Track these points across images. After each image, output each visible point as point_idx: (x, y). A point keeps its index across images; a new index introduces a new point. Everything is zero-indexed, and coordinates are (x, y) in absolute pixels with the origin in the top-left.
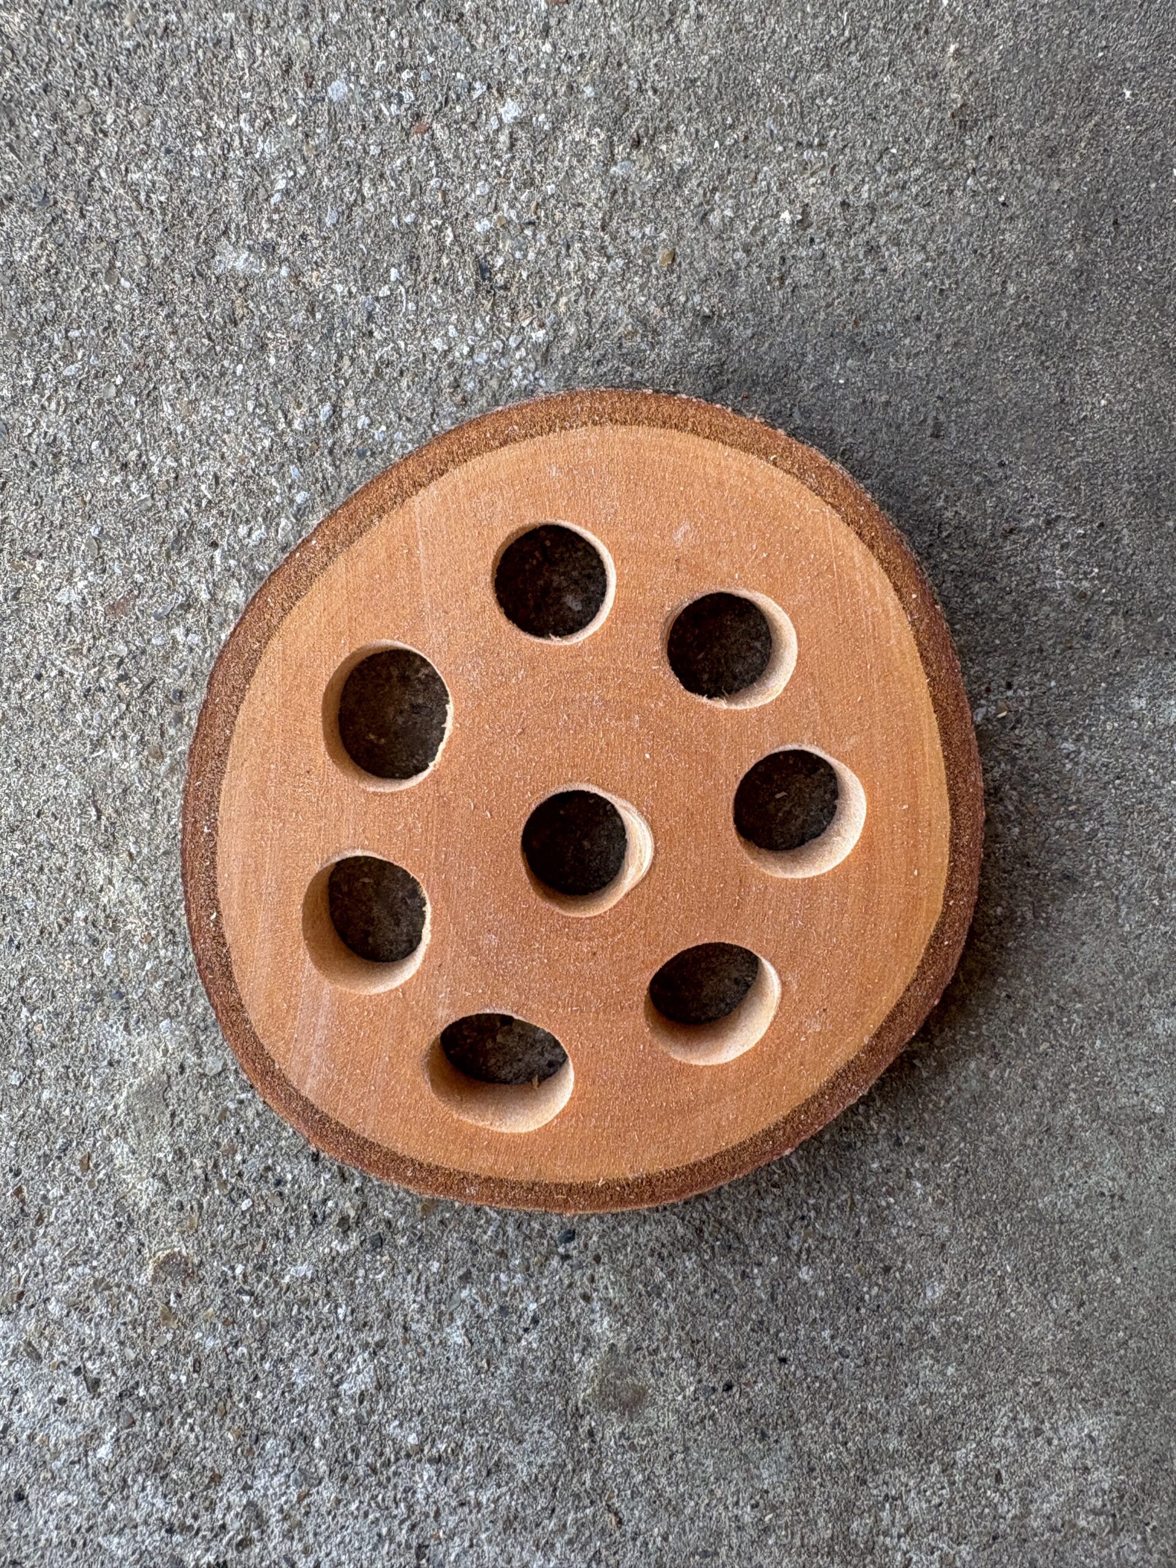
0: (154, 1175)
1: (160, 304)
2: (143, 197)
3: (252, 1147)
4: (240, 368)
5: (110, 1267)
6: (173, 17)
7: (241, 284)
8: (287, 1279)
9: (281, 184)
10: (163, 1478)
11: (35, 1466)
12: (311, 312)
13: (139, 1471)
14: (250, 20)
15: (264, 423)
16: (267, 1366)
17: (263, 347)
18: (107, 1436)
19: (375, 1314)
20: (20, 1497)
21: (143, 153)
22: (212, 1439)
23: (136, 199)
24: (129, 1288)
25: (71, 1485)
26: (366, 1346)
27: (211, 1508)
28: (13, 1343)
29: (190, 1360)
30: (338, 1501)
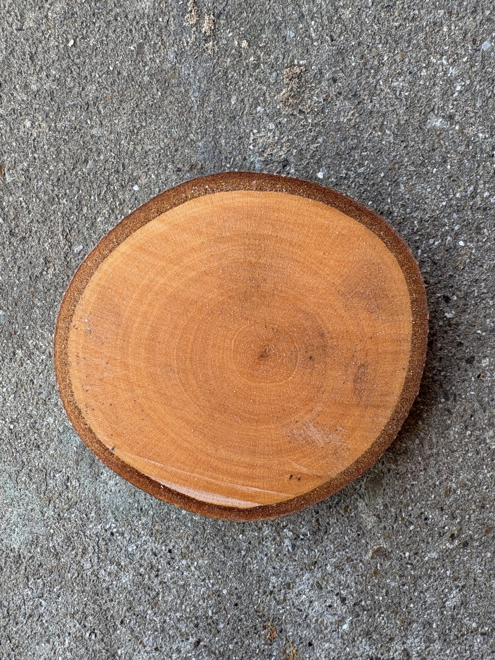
0: (374, 515)
1: (402, 141)
2: (398, 94)
3: (416, 504)
4: (435, 170)
5: (354, 552)
6: (417, 12)
7: (438, 133)
8: (427, 558)
9: (459, 88)
10: (370, 638)
11: (317, 632)
12: (468, 146)
13: (360, 635)
14: (450, 13)
15: (443, 195)
16: (416, 594)
17: (445, 162)
18: (348, 621)
19: (462, 574)
20: (310, 644)
21: (399, 74)
22: (391, 623)
23: (395, 94)
24: (361, 561)
25: (332, 640)
26: (458, 587)
27: (388, 651)
28: (311, 582)
29: (384, 591)
30: (441, 649)
